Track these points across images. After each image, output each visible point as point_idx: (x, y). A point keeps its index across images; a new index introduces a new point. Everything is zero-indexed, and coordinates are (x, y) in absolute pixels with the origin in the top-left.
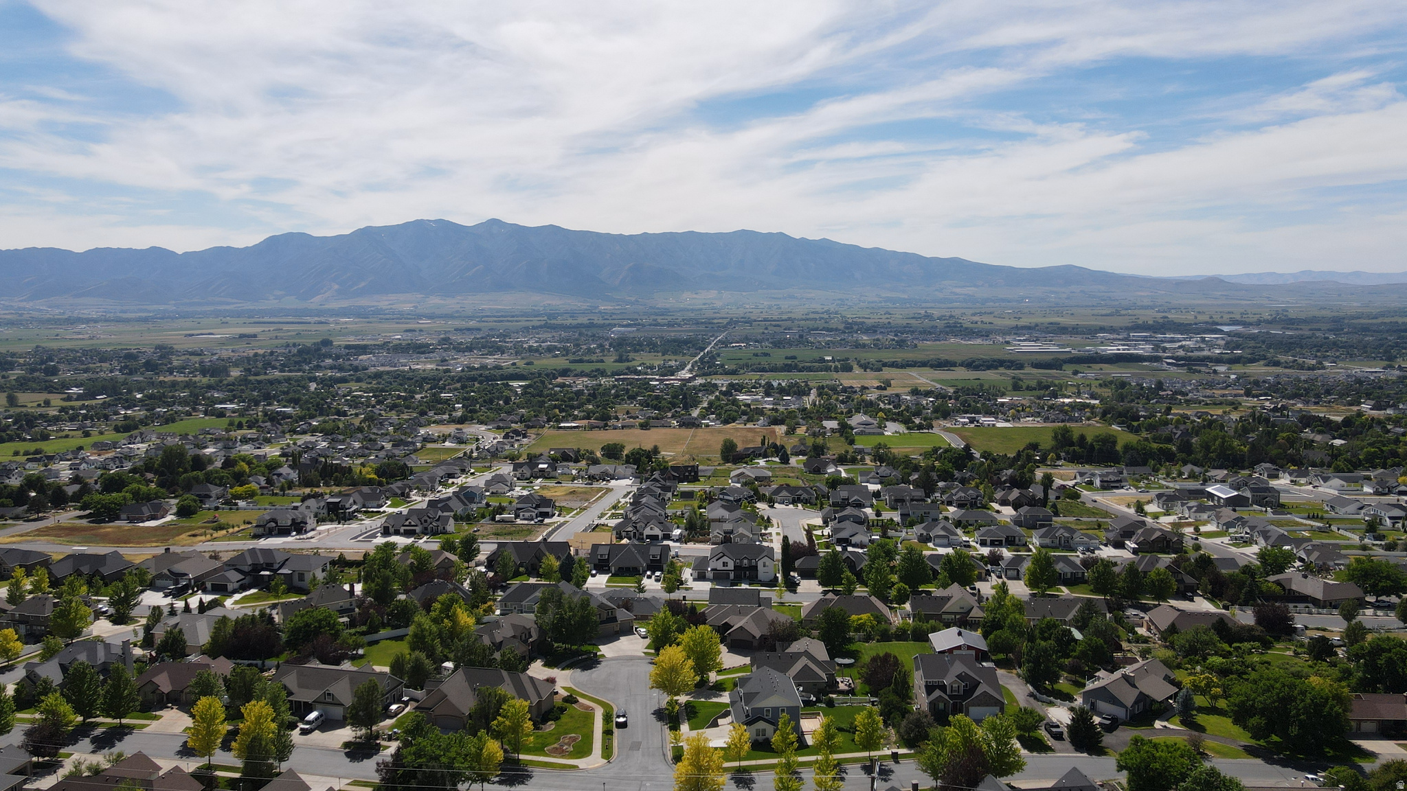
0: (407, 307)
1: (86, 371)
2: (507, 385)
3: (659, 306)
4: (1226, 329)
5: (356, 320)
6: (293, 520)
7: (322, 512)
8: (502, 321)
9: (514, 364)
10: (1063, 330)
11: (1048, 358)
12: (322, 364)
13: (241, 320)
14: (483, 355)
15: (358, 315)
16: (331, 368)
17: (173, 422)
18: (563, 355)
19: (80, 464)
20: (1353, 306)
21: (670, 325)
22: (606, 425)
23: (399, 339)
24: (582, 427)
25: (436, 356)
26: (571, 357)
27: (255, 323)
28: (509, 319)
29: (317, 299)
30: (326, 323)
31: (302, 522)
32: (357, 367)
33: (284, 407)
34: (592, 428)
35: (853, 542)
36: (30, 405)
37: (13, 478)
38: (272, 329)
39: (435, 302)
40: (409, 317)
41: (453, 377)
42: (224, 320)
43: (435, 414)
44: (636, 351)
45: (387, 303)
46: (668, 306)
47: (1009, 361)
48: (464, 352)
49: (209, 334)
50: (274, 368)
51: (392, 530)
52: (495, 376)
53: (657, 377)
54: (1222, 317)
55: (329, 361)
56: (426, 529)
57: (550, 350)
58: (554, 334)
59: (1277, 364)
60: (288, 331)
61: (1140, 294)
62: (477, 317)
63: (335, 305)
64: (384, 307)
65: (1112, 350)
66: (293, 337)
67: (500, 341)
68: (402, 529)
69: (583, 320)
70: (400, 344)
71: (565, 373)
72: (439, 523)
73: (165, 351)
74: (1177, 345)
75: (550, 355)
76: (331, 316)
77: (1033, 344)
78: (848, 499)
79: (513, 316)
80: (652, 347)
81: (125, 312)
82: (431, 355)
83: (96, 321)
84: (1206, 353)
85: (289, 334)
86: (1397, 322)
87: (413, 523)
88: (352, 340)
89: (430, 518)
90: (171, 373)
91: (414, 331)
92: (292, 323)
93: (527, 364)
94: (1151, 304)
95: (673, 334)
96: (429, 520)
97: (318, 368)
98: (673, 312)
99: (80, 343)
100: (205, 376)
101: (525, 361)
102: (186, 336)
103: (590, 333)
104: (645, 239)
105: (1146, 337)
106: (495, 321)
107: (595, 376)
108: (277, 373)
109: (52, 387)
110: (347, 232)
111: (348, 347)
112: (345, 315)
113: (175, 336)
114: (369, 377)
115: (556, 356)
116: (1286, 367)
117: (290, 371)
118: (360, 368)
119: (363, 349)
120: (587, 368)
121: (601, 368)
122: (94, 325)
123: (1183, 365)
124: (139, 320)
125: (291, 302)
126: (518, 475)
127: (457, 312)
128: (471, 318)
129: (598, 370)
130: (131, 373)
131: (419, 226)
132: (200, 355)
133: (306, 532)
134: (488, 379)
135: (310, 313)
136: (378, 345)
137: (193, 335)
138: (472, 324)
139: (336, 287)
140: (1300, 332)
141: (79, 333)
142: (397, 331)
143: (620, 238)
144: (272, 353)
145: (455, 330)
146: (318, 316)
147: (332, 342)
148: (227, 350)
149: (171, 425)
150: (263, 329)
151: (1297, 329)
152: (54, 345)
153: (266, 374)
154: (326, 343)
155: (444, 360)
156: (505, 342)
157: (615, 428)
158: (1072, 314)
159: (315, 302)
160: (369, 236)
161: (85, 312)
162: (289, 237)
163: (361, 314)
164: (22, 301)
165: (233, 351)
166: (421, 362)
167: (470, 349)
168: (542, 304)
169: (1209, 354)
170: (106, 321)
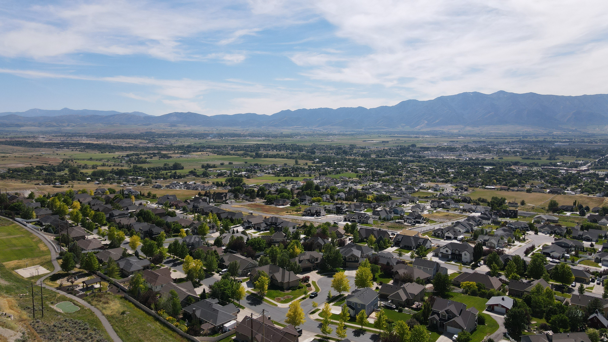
0: (455, 131)
1: (324, 153)
2: (483, 167)
3: (590, 132)
5: (431, 136)
6: (316, 211)
7: (334, 210)
8: (498, 138)
9: (493, 158)
12: (407, 154)
13: (385, 136)
14: (480, 153)
15: (433, 134)
16: (411, 156)
17: (339, 174)
18: (521, 155)
19: (295, 186)
21: (591, 142)
22: (509, 189)
23: (446, 145)
24: (496, 189)
25: (458, 153)
26: (524, 157)
27: (391, 137)
28: (503, 137)
29: (418, 127)
30: (418, 137)
31: (319, 212)
32: (420, 156)
33: (382, 171)
34: (501, 189)
35: (551, 255)
36: (301, 164)
37: (272, 188)
38: (396, 139)
39: (469, 129)
40: (455, 135)
41: (460, 163)
42: (380, 135)
43: (439, 178)
44: (562, 155)
45: (447, 129)
46: (595, 132)
48: (471, 152)
49: (372, 141)
50: (388, 155)
51: (347, 220)
52: (480, 163)
53: (565, 168)
55: (411, 153)
56: (360, 221)
57: (514, 152)
58: (521, 145)
60: (402, 140)
62: (487, 136)
63: (425, 130)
64: (445, 131)
66: (402, 143)
67: (491, 148)
68: (351, 220)
69: (541, 139)
70: (444, 147)
71: (516, 164)
72: (365, 219)
73: (352, 147)
75: (514, 155)
76: (422, 134)
78: (582, 236)
79: (505, 136)
80: (572, 153)
81: (346, 131)
82: (455, 153)
83: (336, 135)
85: (402, 141)
87: (355, 218)
88: (425, 145)
89: (362, 216)
90: (351, 155)
91: (454, 142)
92: (405, 137)
93: (500, 159)
95: (589, 147)
96: (362, 217)
97: (406, 156)
98: (596, 136)
99: (327, 143)
100: (362, 157)
101: (499, 157)
102: (363, 141)
103: (541, 145)
104: (585, 97)
106: (495, 138)
107: (532, 166)
108: (389, 157)
109: (311, 158)
110: (433, 99)
111: (421, 148)
112: (428, 134)
113: (359, 142)
114: (424, 161)
115: (517, 156)
117: (394, 157)
118: (422, 157)
119: (427, 149)
120: (528, 162)
121: (536, 162)
122: (335, 136)
124: (349, 135)
125: (408, 129)
126: (432, 206)
127: (479, 134)
128: (483, 136)
129: (533, 163)
130: (337, 155)
131: (465, 96)
132: (364, 149)
133: (320, 216)
134: (475, 164)
135: (413, 133)
136: (434, 147)
137: (366, 141)
138: (483, 139)
139: (426, 122)
141: (329, 139)
142: (445, 142)
143: (570, 98)
144: (390, 149)
145: (473, 142)
146: (417, 134)
147: (416, 145)
148: (375, 147)
149: (338, 174)
150: (392, 139)
152: (319, 143)
153: (384, 157)
154: (414, 146)
155: (460, 155)
156: (494, 148)
157: (513, 191)
159: (417, 128)
160: (442, 100)
161: (334, 131)
162: (409, 102)
163: (435, 134)
164: (315, 127)
165: (376, 148)
166: (450, 155)
167: (475, 151)
168: (522, 131)
170: (339, 135)
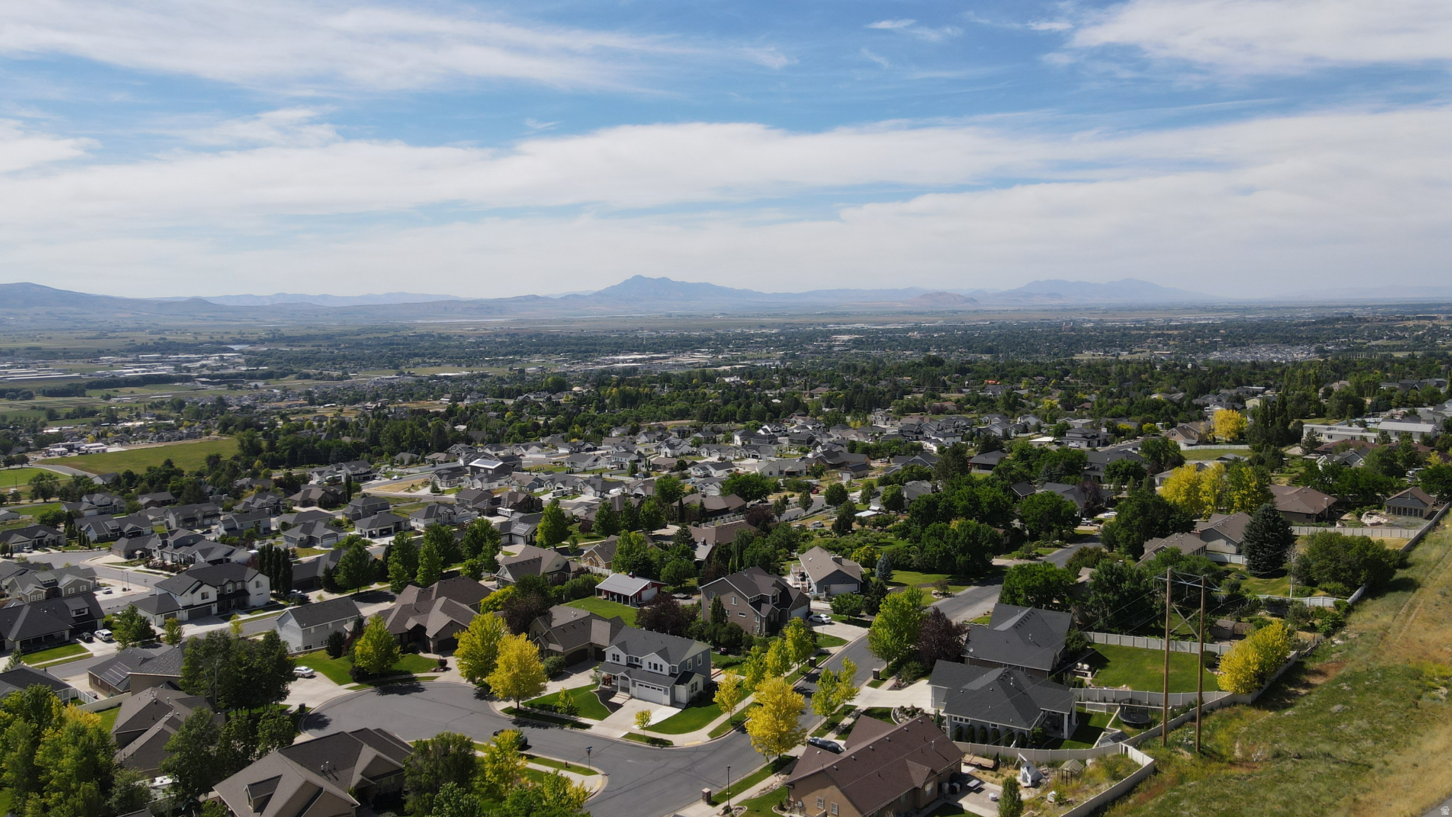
4: (236, 347)
10: (52, 355)
11: (63, 385)
20: (334, 326)
47: (11, 390)
54: (222, 337)
59: (307, 376)
61: (120, 315)
65: (130, 372)
74: (198, 364)
77: (24, 370)
84: (231, 371)
86: (379, 338)
94: (137, 326)
105: (158, 358)
116: (317, 379)
123: (219, 383)
140: (304, 348)
151: (301, 346)
158: (50, 338)
169: (235, 371)
